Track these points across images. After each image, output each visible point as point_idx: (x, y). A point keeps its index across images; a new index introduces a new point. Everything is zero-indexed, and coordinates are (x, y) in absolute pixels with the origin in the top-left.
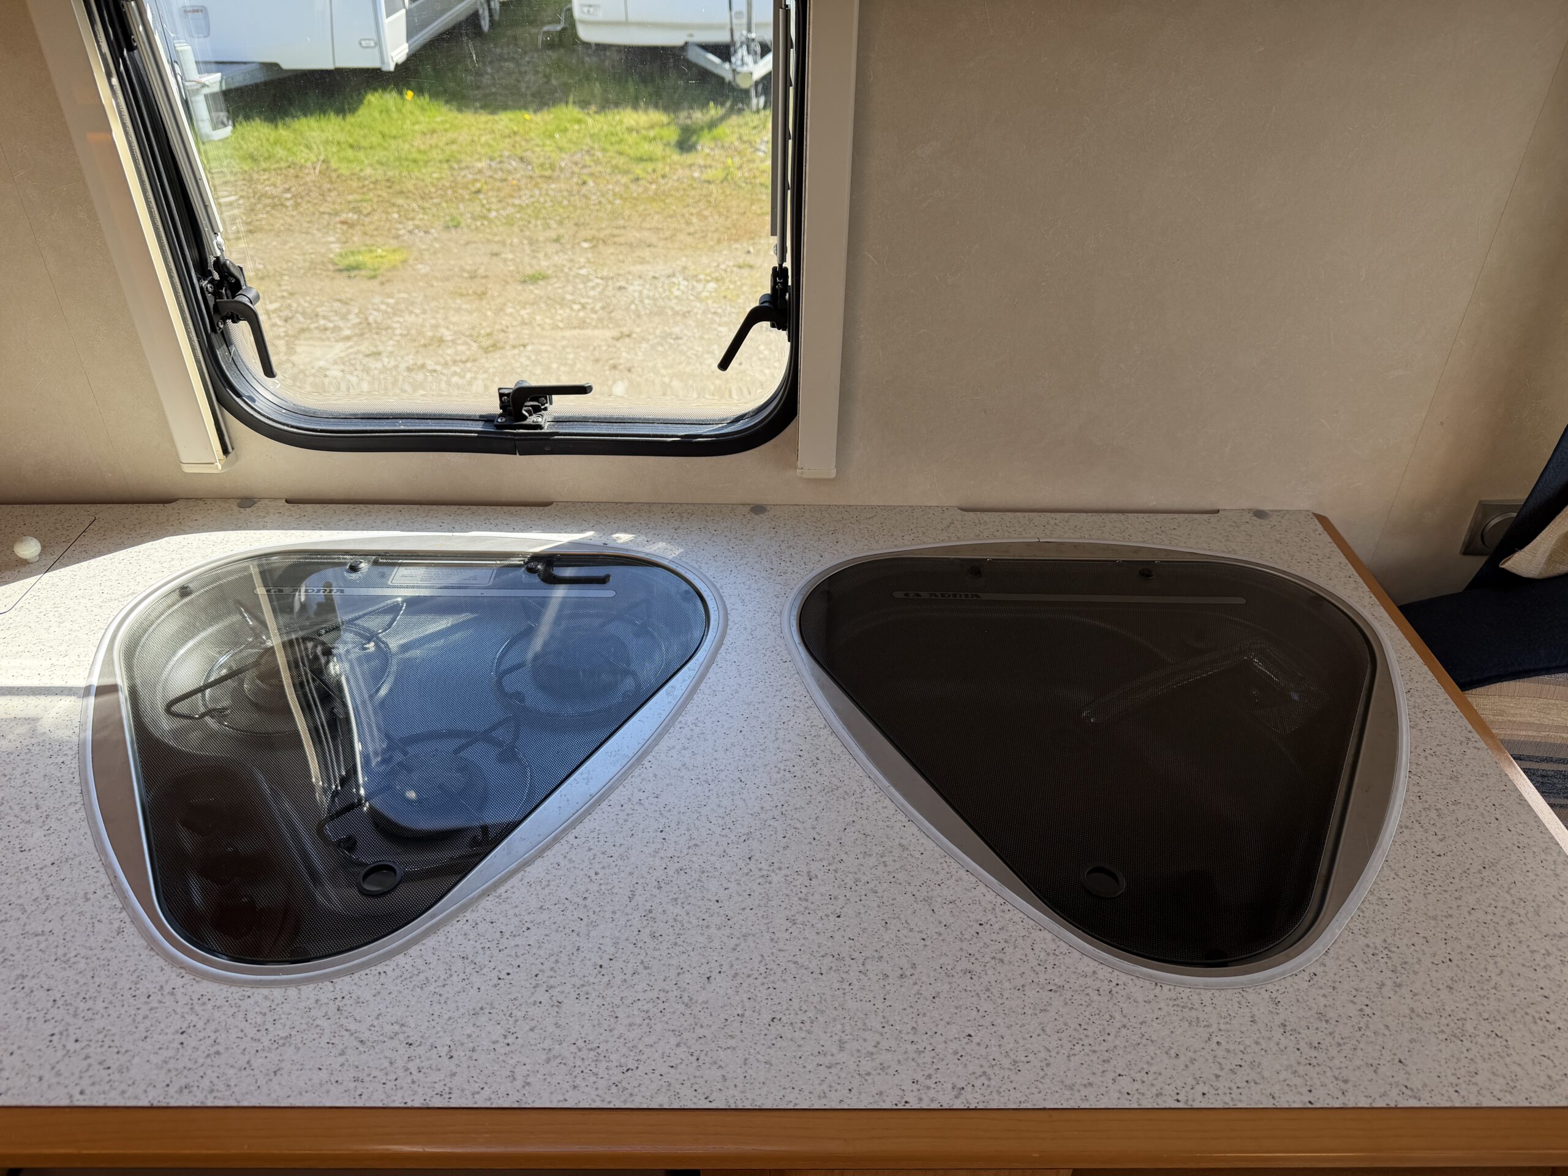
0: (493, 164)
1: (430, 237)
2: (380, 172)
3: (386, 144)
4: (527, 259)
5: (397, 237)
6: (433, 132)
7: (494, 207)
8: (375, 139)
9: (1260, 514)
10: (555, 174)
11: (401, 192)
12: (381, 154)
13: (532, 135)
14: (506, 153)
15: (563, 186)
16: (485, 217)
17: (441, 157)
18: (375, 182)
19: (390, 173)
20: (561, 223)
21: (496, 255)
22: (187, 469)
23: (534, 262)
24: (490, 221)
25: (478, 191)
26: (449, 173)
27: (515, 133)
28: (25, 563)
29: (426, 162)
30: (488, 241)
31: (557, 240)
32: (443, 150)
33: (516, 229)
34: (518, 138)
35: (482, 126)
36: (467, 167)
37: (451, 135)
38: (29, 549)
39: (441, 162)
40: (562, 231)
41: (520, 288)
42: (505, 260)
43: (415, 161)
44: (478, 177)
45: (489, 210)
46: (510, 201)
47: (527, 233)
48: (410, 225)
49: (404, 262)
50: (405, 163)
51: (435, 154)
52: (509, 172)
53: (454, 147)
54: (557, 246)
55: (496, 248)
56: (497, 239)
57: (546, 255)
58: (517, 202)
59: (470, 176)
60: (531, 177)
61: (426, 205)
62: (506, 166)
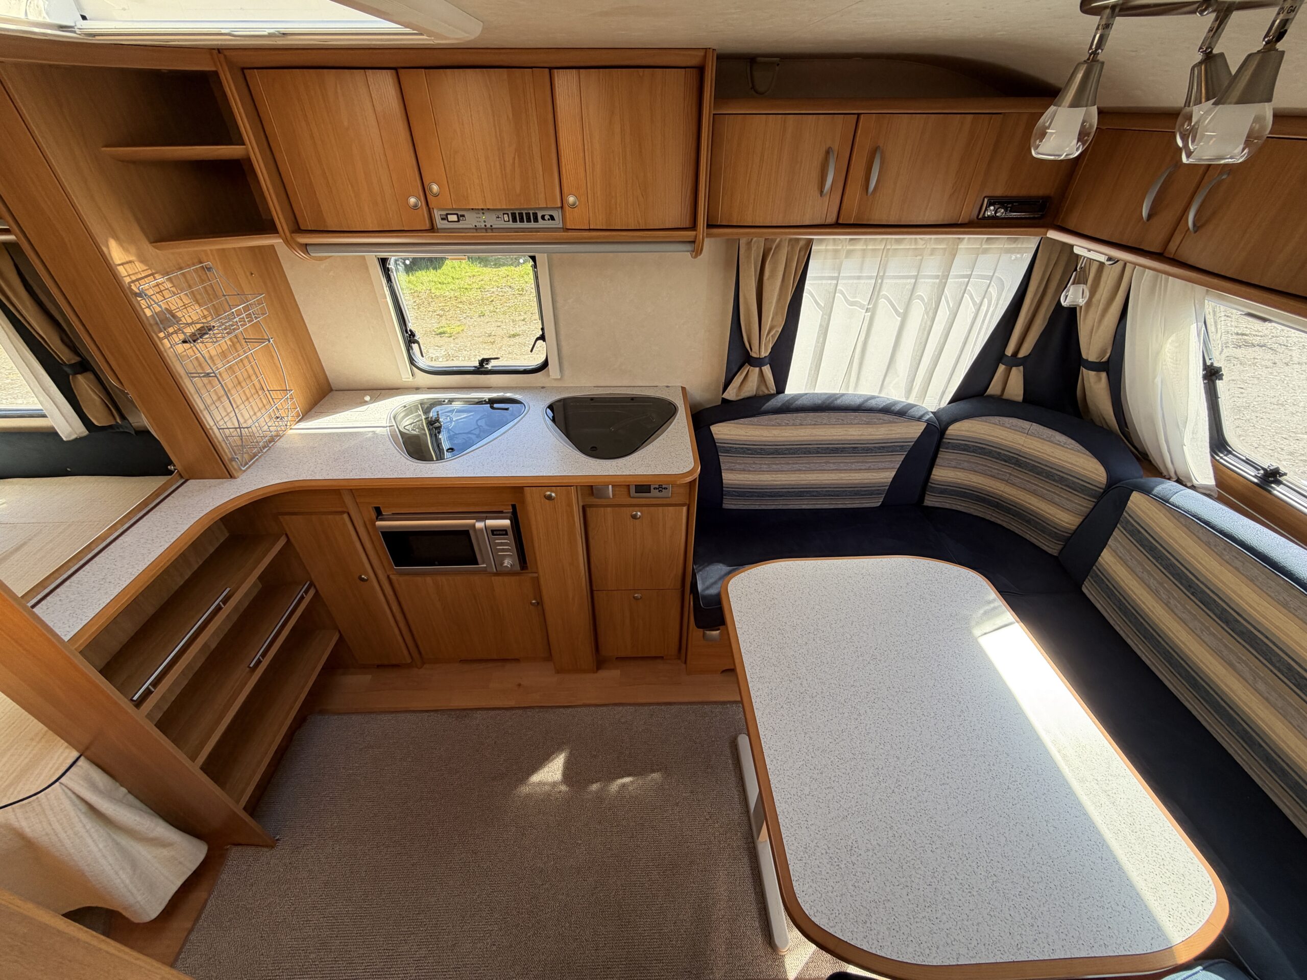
0: (499, 289)
1: (473, 320)
2: (452, 293)
3: (454, 282)
4: (511, 328)
5: (459, 321)
6: (474, 276)
7: (499, 307)
8: (450, 280)
9: (667, 387)
10: (524, 293)
11: (461, 302)
12: (452, 286)
13: (515, 276)
14: (504, 285)
15: (527, 298)
16: (495, 312)
17: (477, 287)
18: (450, 298)
19: (456, 294)
20: (525, 313)
21: (499, 326)
22: (404, 380)
23: (514, 329)
24: (497, 313)
25: (492, 301)
26: (480, 293)
27: (508, 276)
28: (366, 402)
29: (471, 289)
30: (496, 321)
31: (523, 320)
32: (478, 284)
33: (507, 316)
34: (509, 278)
35: (494, 273)
36: (488, 291)
37: (481, 277)
38: (367, 398)
39: (477, 289)
40: (525, 316)
41: (508, 339)
42: (502, 329)
43: (466, 289)
44: (492, 295)
45: (496, 308)
46: (505, 304)
47: (512, 318)
48: (464, 315)
49: (463, 330)
50: (462, 290)
51: (474, 286)
52: (505, 292)
53: (483, 282)
54: (524, 323)
55: (499, 324)
56: (500, 320)
57: (519, 326)
58: (508, 305)
59: (489, 295)
60: (514, 294)
61: (471, 307)
62: (504, 290)
